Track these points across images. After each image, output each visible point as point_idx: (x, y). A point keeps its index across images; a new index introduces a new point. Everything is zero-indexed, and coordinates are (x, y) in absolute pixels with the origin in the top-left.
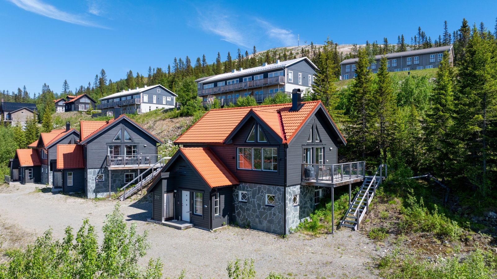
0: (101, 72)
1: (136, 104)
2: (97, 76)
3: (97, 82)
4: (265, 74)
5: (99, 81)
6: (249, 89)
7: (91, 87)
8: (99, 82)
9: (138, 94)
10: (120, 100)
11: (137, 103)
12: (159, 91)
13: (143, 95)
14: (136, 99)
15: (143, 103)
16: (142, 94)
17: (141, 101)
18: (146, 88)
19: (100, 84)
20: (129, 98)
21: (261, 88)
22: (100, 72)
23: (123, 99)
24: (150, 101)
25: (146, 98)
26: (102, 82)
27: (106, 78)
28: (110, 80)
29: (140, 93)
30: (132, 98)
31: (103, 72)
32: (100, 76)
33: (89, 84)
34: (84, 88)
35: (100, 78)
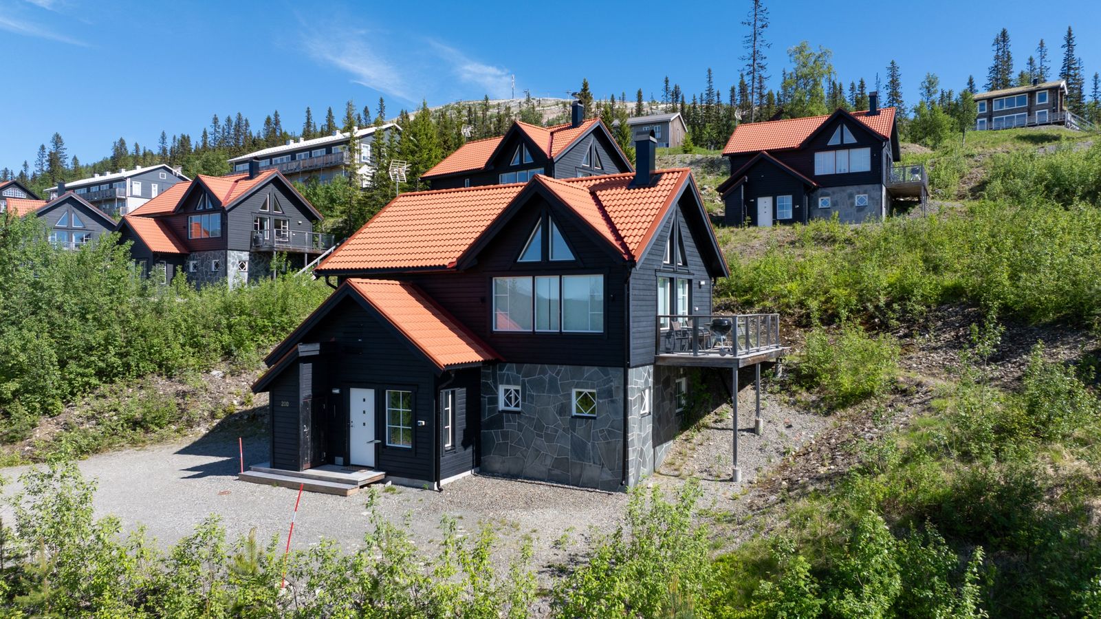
0: (54, 139)
1: (119, 199)
2: (43, 148)
3: (44, 161)
4: (328, 147)
5: (47, 158)
6: (304, 172)
7: (30, 173)
8: (47, 161)
9: (122, 180)
10: (89, 191)
11: (119, 197)
12: (163, 176)
13: (131, 183)
14: (117, 190)
15: (132, 196)
16: (128, 181)
17: (128, 194)
18: (139, 169)
19: (50, 165)
20: (105, 187)
21: (319, 170)
22: (51, 139)
23: (93, 189)
24: (146, 193)
25: (137, 188)
26: (54, 160)
27: (66, 152)
28: (75, 158)
29: (126, 178)
30: (111, 187)
31: (57, 140)
32: (50, 147)
33: (25, 165)
34: (12, 174)
35: (50, 152)
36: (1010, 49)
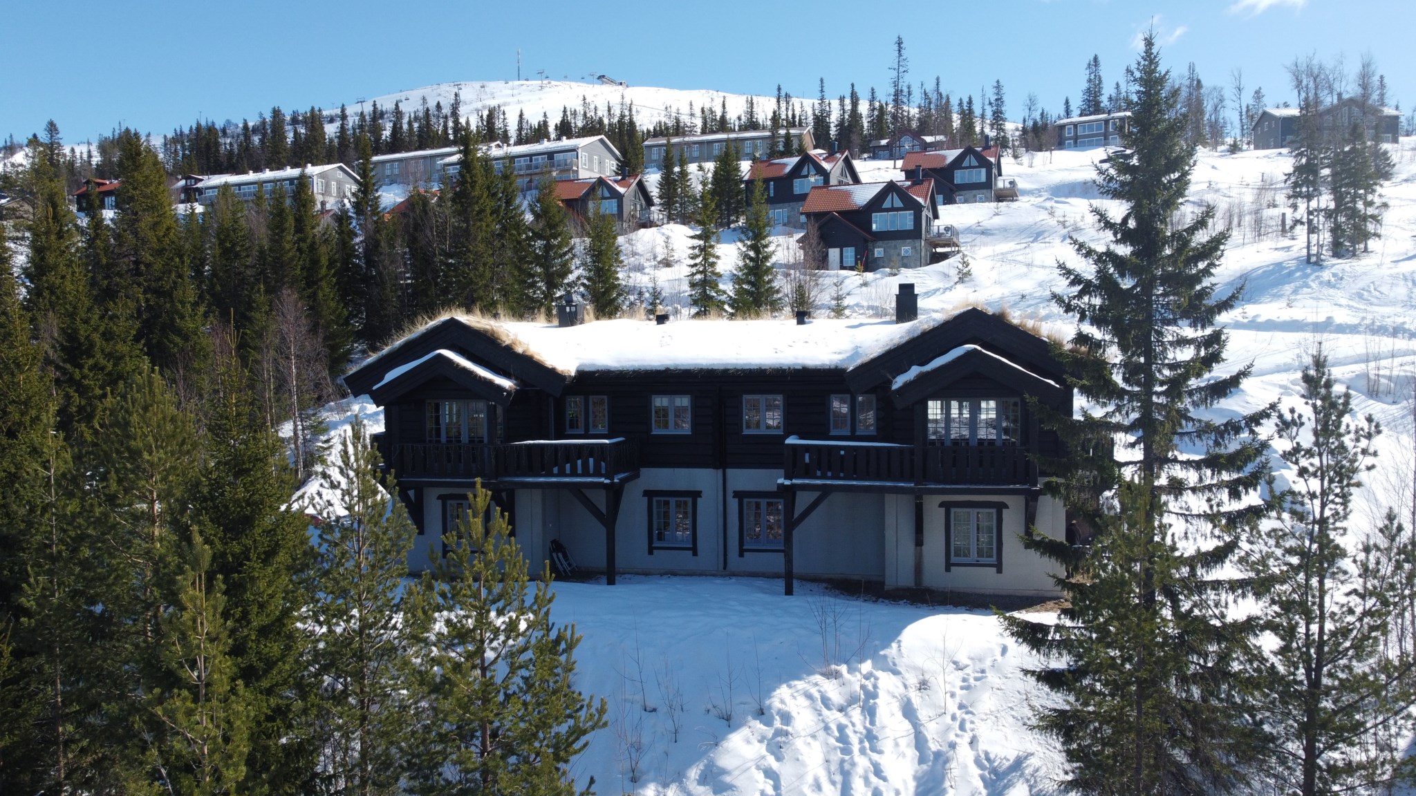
4: (550, 154)
16: (315, 178)
17: (315, 191)
24: (328, 191)
29: (313, 176)
36: (1101, 73)
